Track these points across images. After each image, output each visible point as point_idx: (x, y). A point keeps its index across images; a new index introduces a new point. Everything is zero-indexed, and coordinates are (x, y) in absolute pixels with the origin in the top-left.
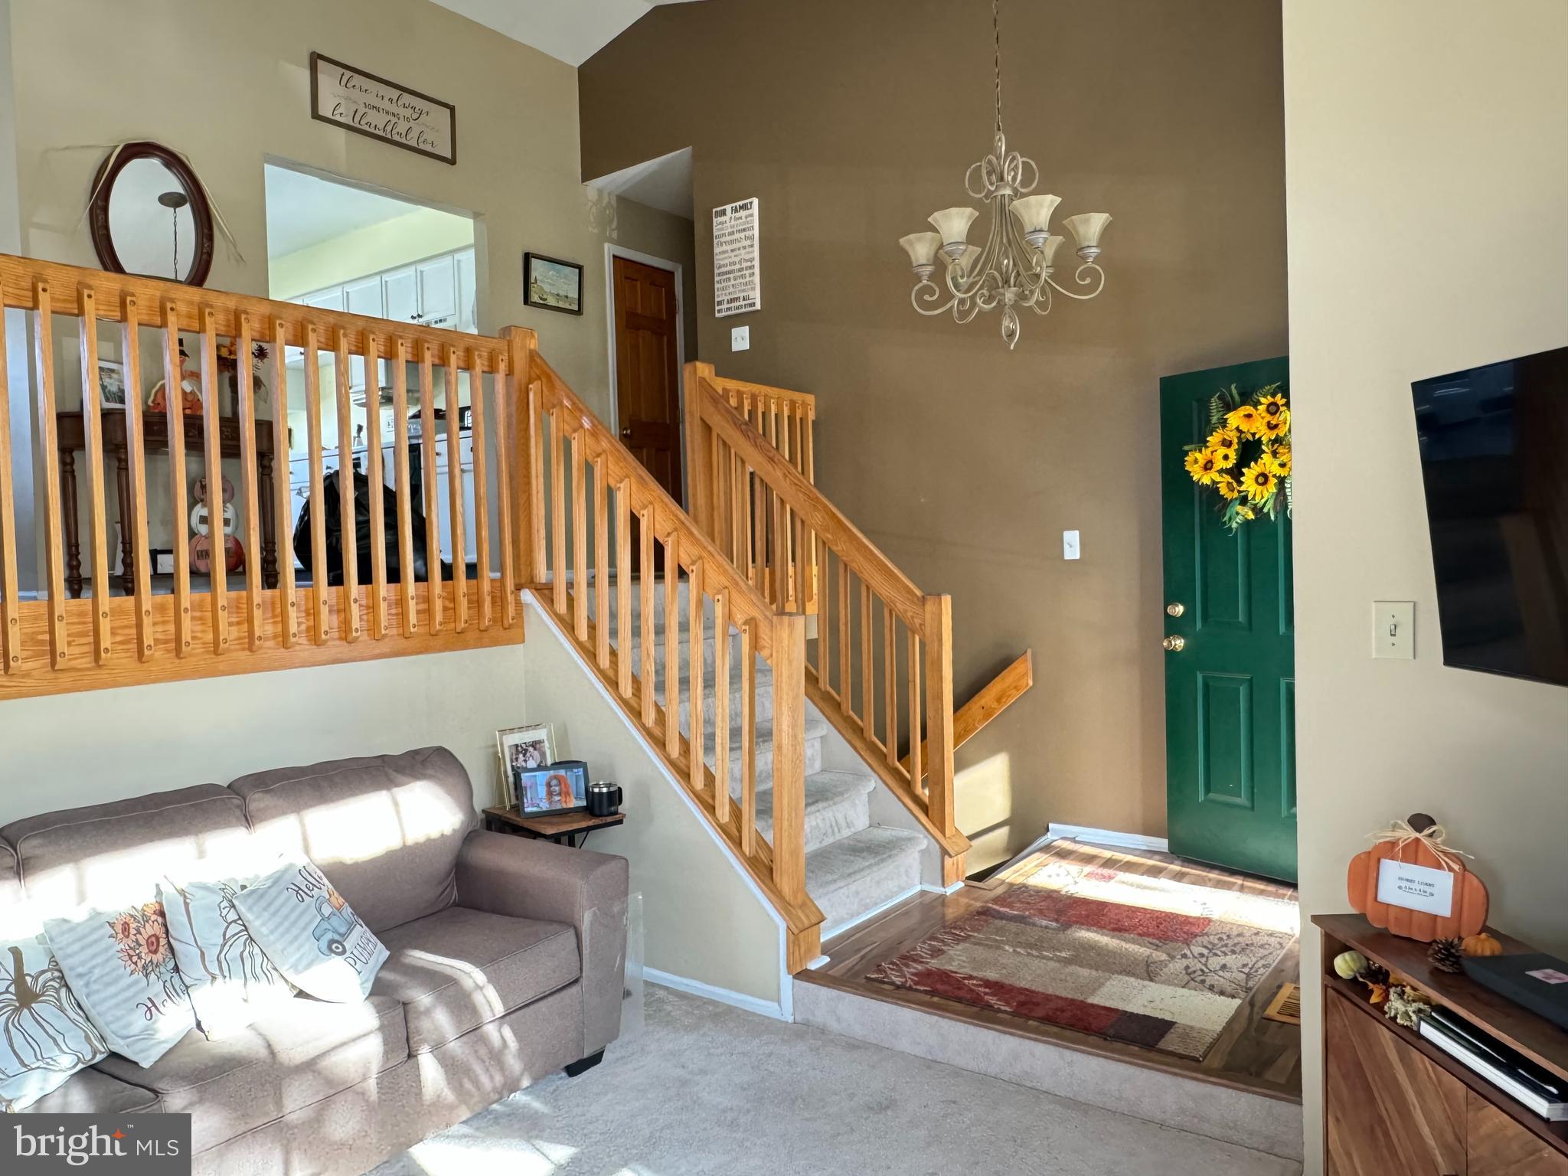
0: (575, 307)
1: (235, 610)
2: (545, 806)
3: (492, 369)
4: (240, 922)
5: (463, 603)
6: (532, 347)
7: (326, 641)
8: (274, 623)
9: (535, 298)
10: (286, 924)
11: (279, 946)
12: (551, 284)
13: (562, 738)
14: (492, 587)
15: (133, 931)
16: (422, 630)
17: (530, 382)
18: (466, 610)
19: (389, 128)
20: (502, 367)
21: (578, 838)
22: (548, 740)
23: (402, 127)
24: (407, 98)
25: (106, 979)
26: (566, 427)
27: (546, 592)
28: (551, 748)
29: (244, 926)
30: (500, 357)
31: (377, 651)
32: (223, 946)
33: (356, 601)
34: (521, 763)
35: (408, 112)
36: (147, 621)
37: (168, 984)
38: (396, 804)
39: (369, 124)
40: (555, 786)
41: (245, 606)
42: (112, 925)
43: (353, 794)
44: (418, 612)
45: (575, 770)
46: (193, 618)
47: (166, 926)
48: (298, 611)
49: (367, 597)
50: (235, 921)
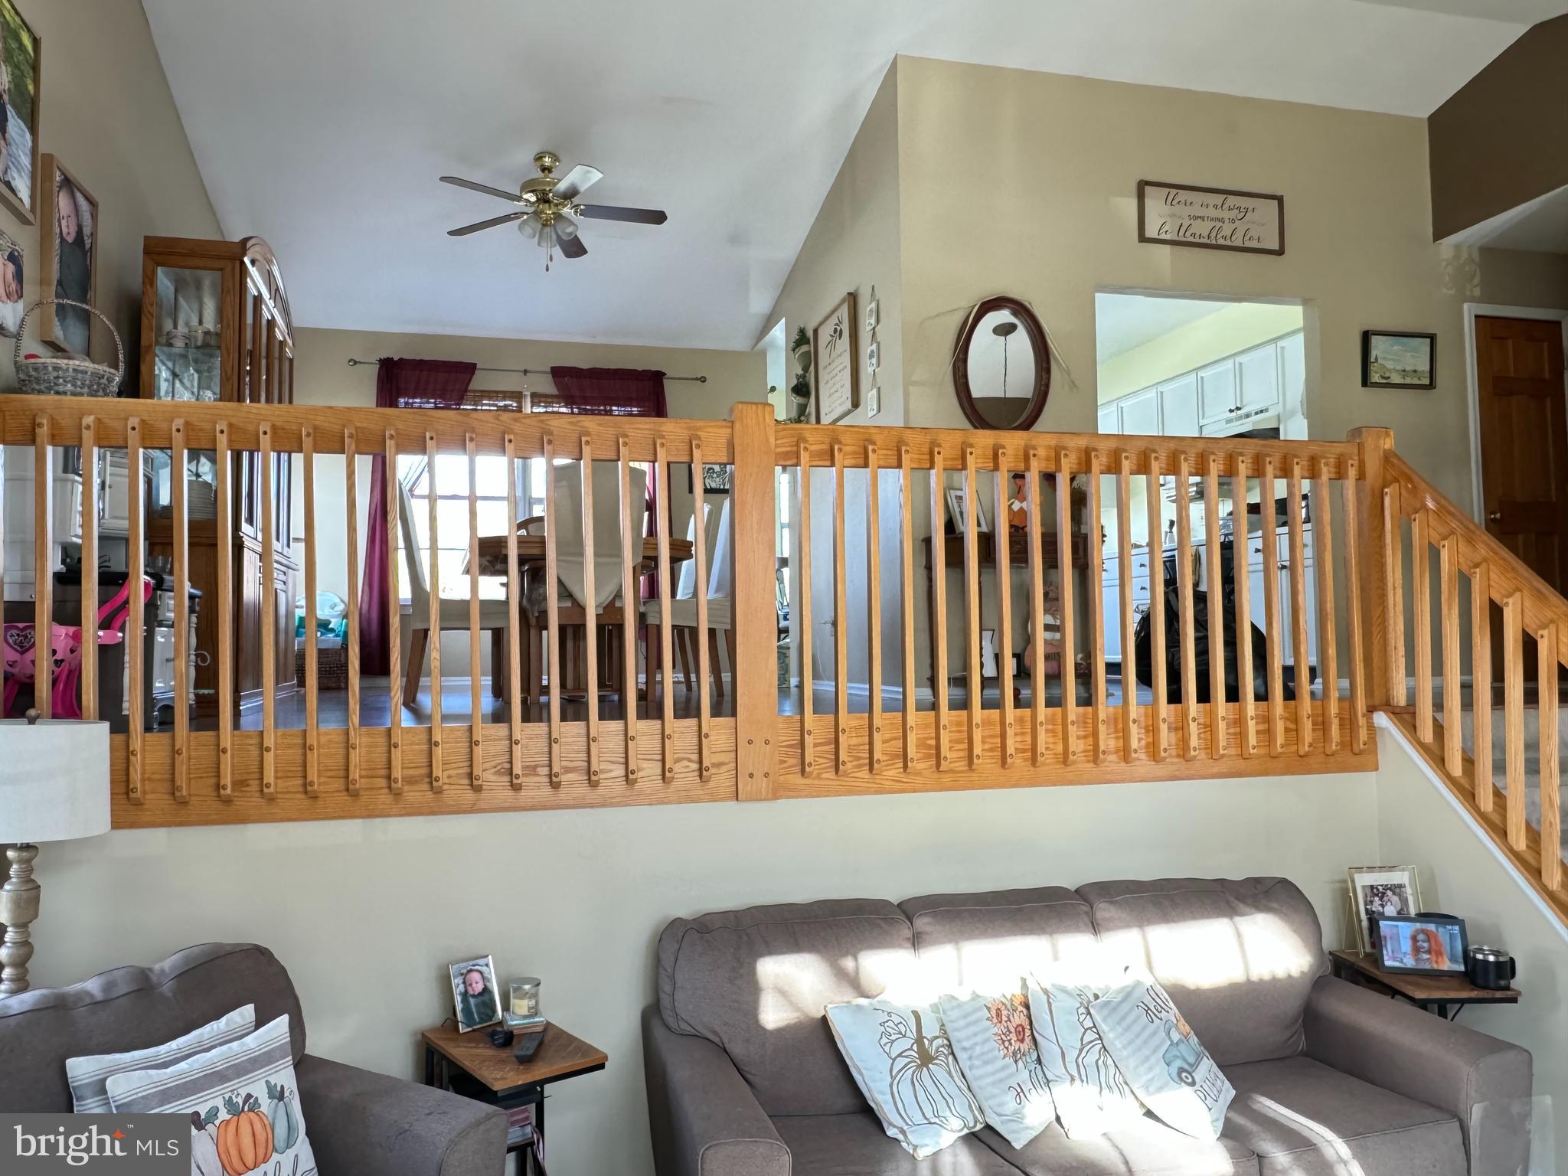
0: (1427, 382)
1: (1081, 725)
2: (1409, 962)
3: (1340, 475)
4: (1094, 1030)
5: (1307, 727)
6: (1387, 446)
7: (1165, 758)
8: (1117, 738)
9: (1375, 378)
10: (1138, 1042)
11: (1132, 1063)
12: (1394, 360)
13: (1428, 885)
14: (1340, 709)
15: (1004, 1018)
16: (1263, 751)
17: (1385, 486)
18: (1311, 732)
19: (1213, 234)
20: (1352, 473)
21: (1452, 1009)
22: (1410, 884)
23: (1227, 230)
24: (1232, 200)
25: (985, 1058)
26: (1433, 534)
27: (1406, 716)
28: (1415, 894)
29: (1098, 1034)
30: (1350, 462)
31: (1215, 770)
32: (1081, 1050)
33: (1194, 720)
34: (1376, 906)
35: (1233, 214)
36: (1010, 732)
37: (1033, 1074)
38: (1239, 935)
39: (1193, 235)
40: (1424, 941)
41: (1091, 721)
42: (989, 1009)
43: (1194, 918)
44: (1258, 732)
45: (1450, 927)
46: (1047, 731)
47: (1029, 1017)
48: (1139, 727)
49: (1205, 717)
50: (1090, 1028)
